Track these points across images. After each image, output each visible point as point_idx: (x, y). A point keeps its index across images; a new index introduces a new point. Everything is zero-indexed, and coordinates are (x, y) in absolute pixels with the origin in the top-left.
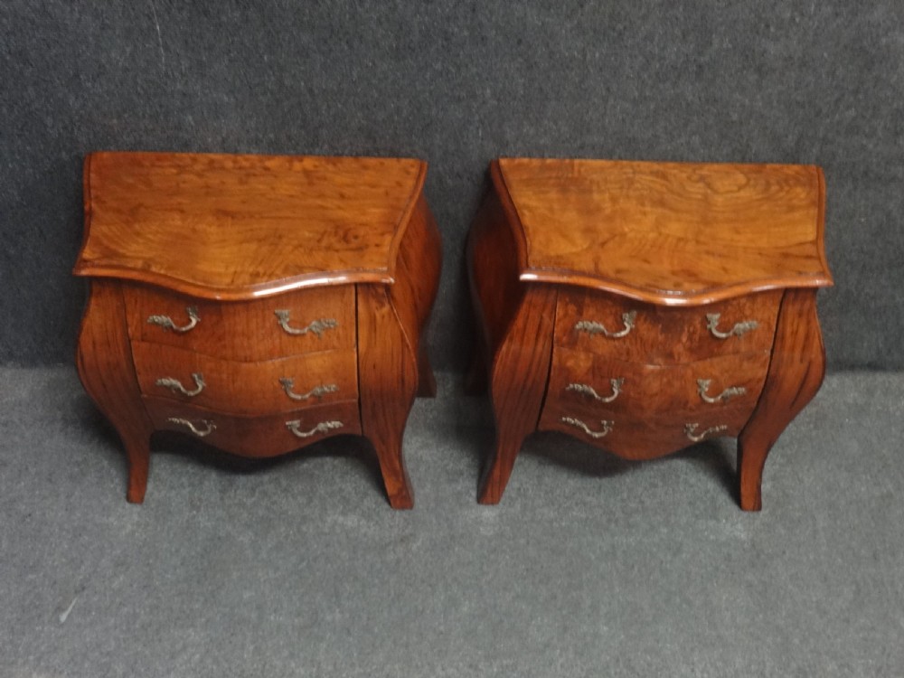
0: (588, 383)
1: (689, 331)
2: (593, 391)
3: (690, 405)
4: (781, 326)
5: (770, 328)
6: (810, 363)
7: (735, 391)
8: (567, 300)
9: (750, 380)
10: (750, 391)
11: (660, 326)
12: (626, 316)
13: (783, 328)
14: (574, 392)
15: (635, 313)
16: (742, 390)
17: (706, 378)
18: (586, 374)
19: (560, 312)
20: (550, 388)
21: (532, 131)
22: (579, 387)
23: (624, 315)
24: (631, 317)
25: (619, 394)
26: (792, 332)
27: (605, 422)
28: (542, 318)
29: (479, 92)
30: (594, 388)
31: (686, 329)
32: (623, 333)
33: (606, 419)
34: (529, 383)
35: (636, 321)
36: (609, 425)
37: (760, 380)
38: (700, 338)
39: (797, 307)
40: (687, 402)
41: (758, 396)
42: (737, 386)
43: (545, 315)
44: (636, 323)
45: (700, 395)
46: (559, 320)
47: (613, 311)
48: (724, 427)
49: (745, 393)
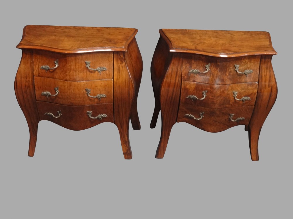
0: (194, 94)
1: (229, 71)
2: (196, 97)
3: (231, 103)
4: (260, 73)
5: (257, 73)
6: (272, 87)
7: (246, 98)
8: (186, 62)
9: (252, 94)
10: (252, 98)
11: (219, 69)
12: (207, 66)
13: (261, 73)
14: (190, 98)
15: (210, 64)
16: (249, 98)
17: (236, 91)
18: (194, 90)
19: (184, 67)
20: (181, 98)
22: (192, 96)
23: (206, 66)
24: (209, 66)
25: (206, 97)
26: (265, 75)
27: (201, 113)
28: (177, 69)
30: (197, 96)
31: (228, 70)
32: (206, 72)
33: (201, 112)
34: (174, 96)
35: (210, 67)
36: (202, 114)
37: (255, 94)
38: (233, 74)
39: (266, 65)
40: (230, 101)
41: (255, 101)
42: (247, 96)
43: (178, 68)
44: (210, 69)
45: (235, 98)
46: (184, 70)
47: (202, 64)
48: (244, 118)
49: (250, 99)
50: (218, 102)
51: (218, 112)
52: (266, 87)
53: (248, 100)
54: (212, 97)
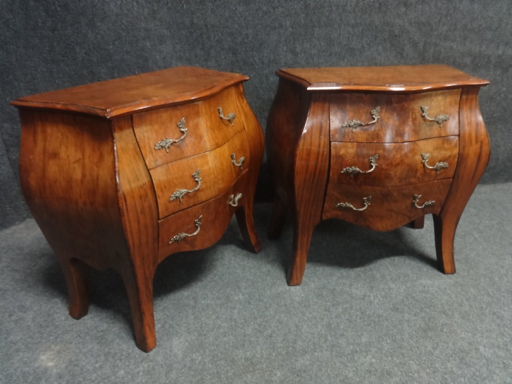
0: (355, 165)
1: (412, 117)
2: (358, 169)
3: (418, 174)
4: (461, 119)
6: (482, 143)
7: (441, 164)
8: (336, 109)
9: (450, 156)
10: (450, 164)
12: (374, 112)
13: (463, 119)
14: (347, 173)
15: (378, 108)
16: (446, 164)
17: (427, 153)
18: (353, 158)
19: (332, 118)
20: (331, 175)
21: (308, 46)
22: (351, 169)
23: (372, 111)
24: (377, 111)
25: (376, 166)
26: (468, 123)
27: (366, 198)
28: (321, 123)
29: (284, 24)
31: (411, 116)
32: (374, 122)
33: (366, 197)
34: (317, 172)
35: (380, 113)
36: (368, 200)
37: (455, 157)
38: (419, 123)
39: (468, 105)
40: (416, 171)
41: (455, 169)
42: (444, 161)
43: (323, 121)
44: (380, 116)
45: (424, 165)
46: (332, 123)
47: (365, 111)
48: (434, 202)
49: (448, 166)
50: (398, 174)
51: (395, 194)
52: (471, 143)
53: (443, 168)
54: (387, 167)
